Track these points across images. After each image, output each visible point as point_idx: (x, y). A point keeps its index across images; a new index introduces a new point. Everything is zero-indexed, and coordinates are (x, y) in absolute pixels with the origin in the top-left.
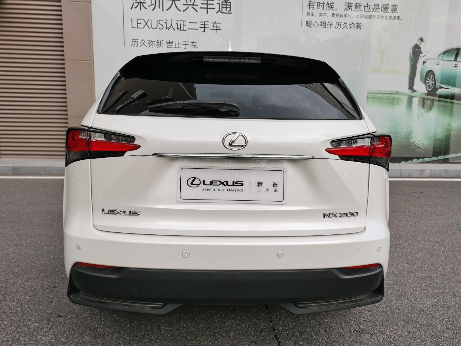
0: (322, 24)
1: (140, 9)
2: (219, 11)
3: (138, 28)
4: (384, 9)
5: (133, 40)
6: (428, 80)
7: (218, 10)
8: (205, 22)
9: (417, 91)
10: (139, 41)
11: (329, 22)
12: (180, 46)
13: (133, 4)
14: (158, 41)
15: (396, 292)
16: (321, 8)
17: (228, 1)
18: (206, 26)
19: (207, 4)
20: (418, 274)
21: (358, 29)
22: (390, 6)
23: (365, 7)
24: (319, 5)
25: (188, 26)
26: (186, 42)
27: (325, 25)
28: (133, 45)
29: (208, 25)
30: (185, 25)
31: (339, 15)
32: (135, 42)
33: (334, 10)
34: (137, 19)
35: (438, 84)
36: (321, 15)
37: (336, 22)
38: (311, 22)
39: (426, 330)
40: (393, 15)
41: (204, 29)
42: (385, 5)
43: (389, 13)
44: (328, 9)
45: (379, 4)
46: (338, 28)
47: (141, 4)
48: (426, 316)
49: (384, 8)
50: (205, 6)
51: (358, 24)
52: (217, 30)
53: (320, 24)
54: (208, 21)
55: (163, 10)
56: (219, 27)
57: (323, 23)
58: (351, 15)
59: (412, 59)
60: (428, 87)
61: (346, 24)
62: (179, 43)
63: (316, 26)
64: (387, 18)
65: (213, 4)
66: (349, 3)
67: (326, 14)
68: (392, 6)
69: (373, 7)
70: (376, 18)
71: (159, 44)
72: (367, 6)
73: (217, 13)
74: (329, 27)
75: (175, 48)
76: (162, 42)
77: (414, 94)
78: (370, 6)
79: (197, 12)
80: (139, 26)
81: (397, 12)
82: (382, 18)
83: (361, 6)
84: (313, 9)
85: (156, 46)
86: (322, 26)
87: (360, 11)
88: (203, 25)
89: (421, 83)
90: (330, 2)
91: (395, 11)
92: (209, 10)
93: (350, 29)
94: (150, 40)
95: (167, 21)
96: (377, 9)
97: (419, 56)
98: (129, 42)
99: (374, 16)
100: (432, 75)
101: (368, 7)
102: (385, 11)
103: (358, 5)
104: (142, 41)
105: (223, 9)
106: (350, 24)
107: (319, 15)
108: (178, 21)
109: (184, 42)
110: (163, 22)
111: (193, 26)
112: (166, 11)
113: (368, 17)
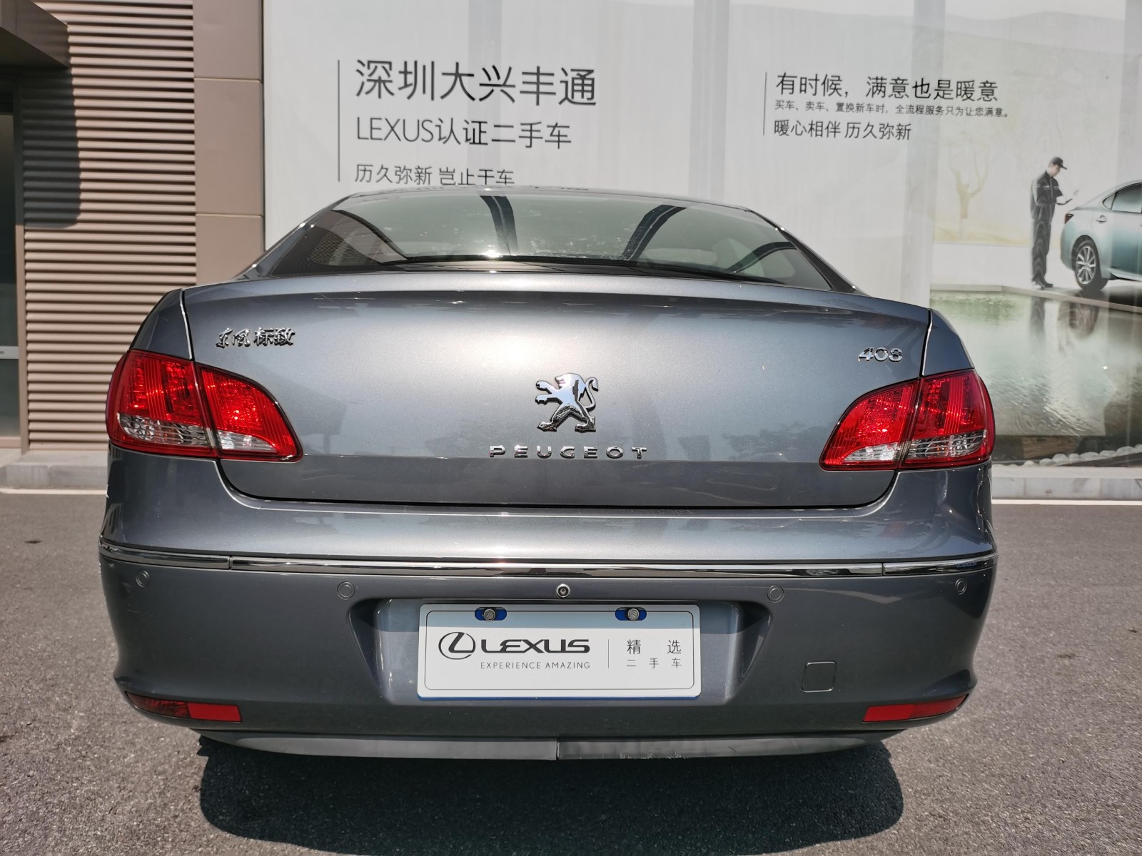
0: (814, 127)
1: (380, 96)
2: (566, 98)
3: (372, 138)
4: (963, 93)
5: (362, 168)
6: (1080, 260)
7: (564, 96)
8: (531, 125)
9: (1055, 285)
10: (375, 169)
11: (830, 122)
12: (471, 180)
13: (363, 84)
14: (419, 168)
15: (1032, 733)
16: (810, 91)
17: (587, 77)
18: (534, 134)
19: (538, 83)
20: (1089, 697)
21: (901, 138)
22: (977, 85)
23: (916, 87)
24: (805, 84)
25: (490, 133)
26: (486, 171)
27: (822, 131)
28: (360, 177)
29: (539, 131)
30: (485, 132)
31: (855, 106)
32: (365, 170)
33: (840, 95)
34: (372, 119)
35: (1106, 270)
36: (810, 107)
37: (848, 123)
38: (786, 122)
39: (1121, 817)
40: (985, 105)
41: (529, 140)
42: (965, 82)
43: (976, 101)
44: (827, 94)
45: (949, 81)
46: (853, 136)
47: (382, 85)
48: (1117, 786)
49: (963, 89)
50: (533, 88)
51: (900, 127)
52: (561, 143)
53: (808, 128)
54: (540, 123)
55: (433, 98)
56: (566, 136)
57: (817, 126)
58: (883, 106)
59: (1038, 207)
60: (1080, 276)
61: (873, 126)
62: (469, 174)
63: (799, 132)
64: (972, 113)
65: (552, 84)
66: (877, 79)
67: (822, 105)
68: (982, 85)
69: (937, 88)
70: (945, 112)
71: (421, 175)
72: (921, 86)
73: (561, 103)
74: (831, 135)
75: (460, 184)
76: (428, 171)
77: (1046, 293)
78: (928, 85)
79: (513, 100)
80: (376, 134)
81: (996, 99)
82: (960, 114)
83: (908, 84)
84: (790, 93)
85: (415, 181)
86: (814, 133)
87: (905, 97)
88: (527, 130)
89: (1064, 265)
90: (832, 76)
91: (990, 97)
92: (541, 96)
93: (882, 138)
94: (400, 168)
95: (442, 121)
96: (945, 92)
97: (1056, 201)
98: (349, 170)
99: (939, 109)
100: (1089, 248)
101: (925, 88)
102: (965, 97)
103: (899, 82)
104: (382, 168)
105: (575, 94)
106: (882, 126)
107: (806, 106)
108: (468, 123)
109: (480, 170)
110: (433, 125)
111: (503, 134)
112: (440, 99)
113: (925, 110)
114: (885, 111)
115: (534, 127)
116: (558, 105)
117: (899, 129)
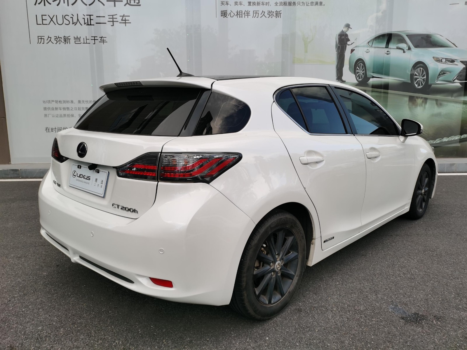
0: (239, 13)
1: (45, 5)
2: (127, 3)
3: (43, 24)
5: (39, 37)
6: (358, 70)
7: (126, 2)
8: (113, 16)
9: (346, 82)
10: (46, 38)
11: (245, 11)
12: (88, 41)
14: (65, 37)
18: (114, 20)
21: (277, 17)
25: (95, 20)
26: (94, 37)
27: (242, 15)
28: (39, 42)
29: (117, 18)
30: (93, 20)
31: (256, 3)
32: (41, 39)
34: (42, 15)
35: (370, 74)
36: (236, 4)
37: (253, 11)
38: (226, 11)
40: (315, 1)
41: (112, 22)
46: (256, 17)
51: (277, 12)
52: (126, 24)
53: (236, 14)
54: (116, 15)
55: (68, 5)
56: (129, 20)
57: (240, 13)
58: (269, 3)
59: (339, 47)
60: (358, 77)
61: (265, 12)
62: (87, 38)
63: (232, 16)
64: (309, 5)
67: (242, 3)
70: (297, 4)
71: (66, 40)
74: (246, 17)
75: (83, 43)
76: (69, 38)
79: (104, 5)
80: (45, 22)
82: (303, 5)
85: (63, 43)
86: (238, 16)
88: (111, 18)
89: (350, 72)
92: (116, 2)
93: (269, 17)
94: (56, 37)
95: (73, 16)
97: (347, 43)
98: (35, 39)
99: (294, 3)
100: (362, 64)
104: (49, 37)
105: (131, 1)
106: (269, 12)
107: (234, 3)
108: (85, 16)
109: (92, 37)
110: (69, 17)
111: (101, 20)
112: (71, 5)
113: (288, 3)
114: (270, 5)
115: (114, 17)
116: (124, 6)
117: (276, 13)
